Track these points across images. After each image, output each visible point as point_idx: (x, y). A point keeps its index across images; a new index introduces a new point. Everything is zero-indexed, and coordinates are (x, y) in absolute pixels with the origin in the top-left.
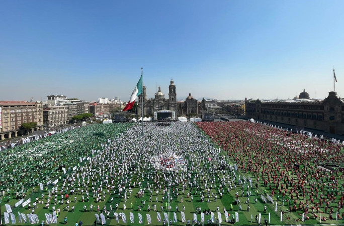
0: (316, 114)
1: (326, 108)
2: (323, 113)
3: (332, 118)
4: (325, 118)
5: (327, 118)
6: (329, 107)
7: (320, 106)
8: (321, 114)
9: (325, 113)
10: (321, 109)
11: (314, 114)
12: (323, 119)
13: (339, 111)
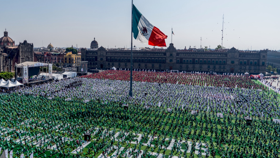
0: (161, 59)
1: (168, 54)
2: (166, 58)
3: (171, 61)
4: (167, 61)
5: (168, 61)
6: (169, 54)
7: (163, 53)
8: (164, 59)
9: (167, 58)
10: (164, 55)
11: (159, 59)
12: (166, 62)
13: (175, 56)
